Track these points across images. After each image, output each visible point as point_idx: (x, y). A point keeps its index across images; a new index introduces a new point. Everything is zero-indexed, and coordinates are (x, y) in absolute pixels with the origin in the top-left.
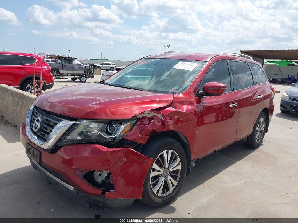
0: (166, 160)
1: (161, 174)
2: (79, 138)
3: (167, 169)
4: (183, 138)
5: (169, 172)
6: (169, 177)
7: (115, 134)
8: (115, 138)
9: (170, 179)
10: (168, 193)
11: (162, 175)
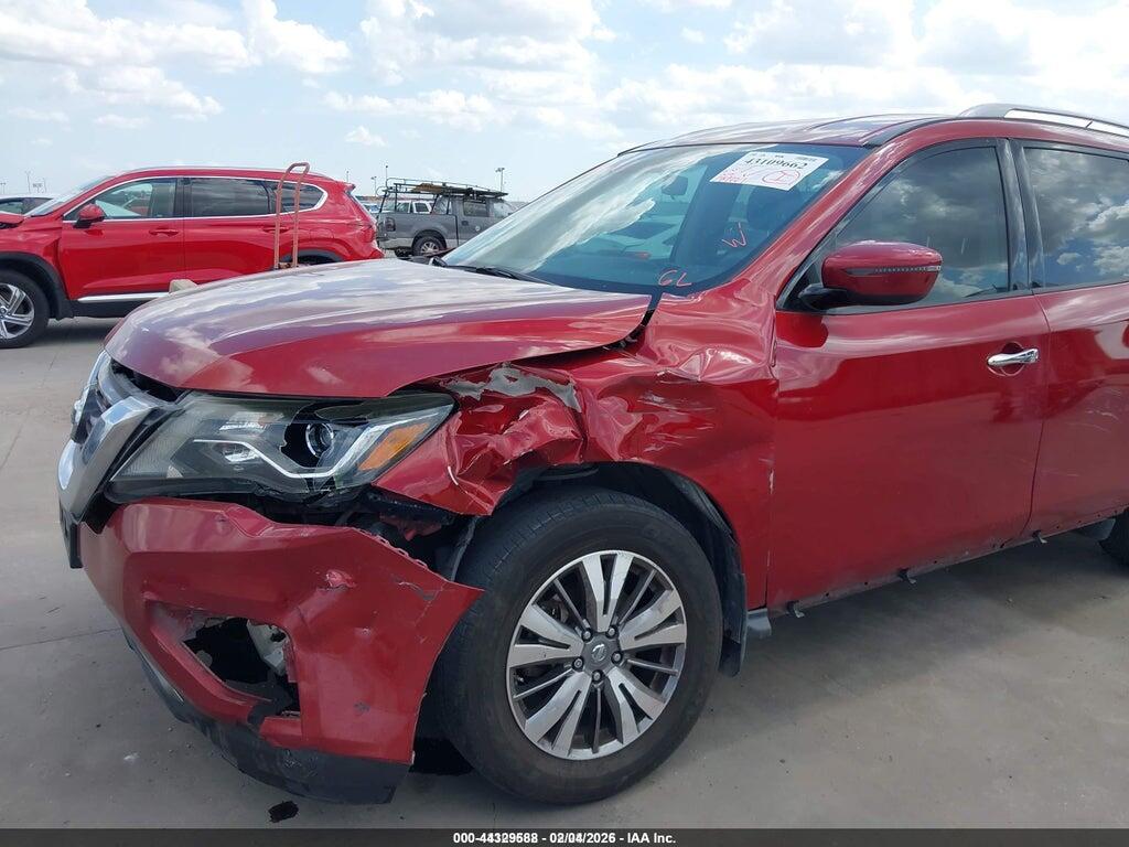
0: (599, 596)
1: (574, 659)
2: (173, 472)
3: (608, 637)
4: (698, 501)
5: (620, 652)
6: (616, 677)
7: (332, 463)
8: (330, 482)
9: (622, 687)
10: (611, 747)
11: (578, 663)
